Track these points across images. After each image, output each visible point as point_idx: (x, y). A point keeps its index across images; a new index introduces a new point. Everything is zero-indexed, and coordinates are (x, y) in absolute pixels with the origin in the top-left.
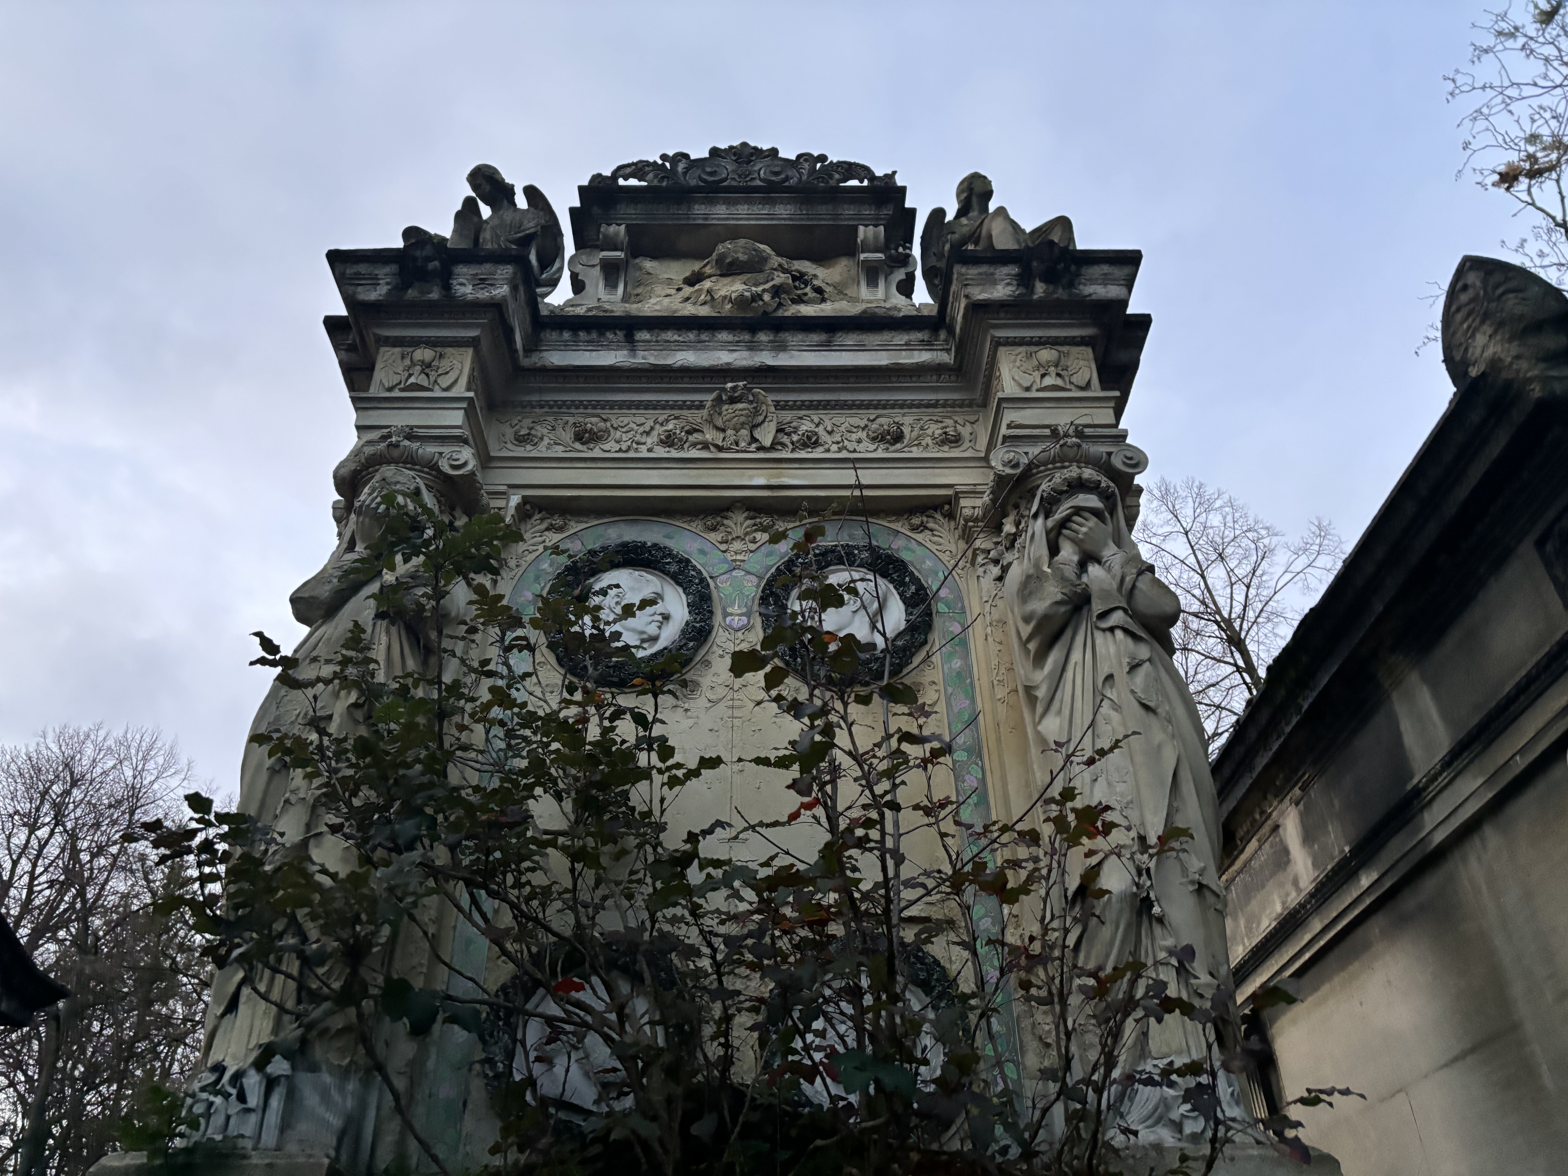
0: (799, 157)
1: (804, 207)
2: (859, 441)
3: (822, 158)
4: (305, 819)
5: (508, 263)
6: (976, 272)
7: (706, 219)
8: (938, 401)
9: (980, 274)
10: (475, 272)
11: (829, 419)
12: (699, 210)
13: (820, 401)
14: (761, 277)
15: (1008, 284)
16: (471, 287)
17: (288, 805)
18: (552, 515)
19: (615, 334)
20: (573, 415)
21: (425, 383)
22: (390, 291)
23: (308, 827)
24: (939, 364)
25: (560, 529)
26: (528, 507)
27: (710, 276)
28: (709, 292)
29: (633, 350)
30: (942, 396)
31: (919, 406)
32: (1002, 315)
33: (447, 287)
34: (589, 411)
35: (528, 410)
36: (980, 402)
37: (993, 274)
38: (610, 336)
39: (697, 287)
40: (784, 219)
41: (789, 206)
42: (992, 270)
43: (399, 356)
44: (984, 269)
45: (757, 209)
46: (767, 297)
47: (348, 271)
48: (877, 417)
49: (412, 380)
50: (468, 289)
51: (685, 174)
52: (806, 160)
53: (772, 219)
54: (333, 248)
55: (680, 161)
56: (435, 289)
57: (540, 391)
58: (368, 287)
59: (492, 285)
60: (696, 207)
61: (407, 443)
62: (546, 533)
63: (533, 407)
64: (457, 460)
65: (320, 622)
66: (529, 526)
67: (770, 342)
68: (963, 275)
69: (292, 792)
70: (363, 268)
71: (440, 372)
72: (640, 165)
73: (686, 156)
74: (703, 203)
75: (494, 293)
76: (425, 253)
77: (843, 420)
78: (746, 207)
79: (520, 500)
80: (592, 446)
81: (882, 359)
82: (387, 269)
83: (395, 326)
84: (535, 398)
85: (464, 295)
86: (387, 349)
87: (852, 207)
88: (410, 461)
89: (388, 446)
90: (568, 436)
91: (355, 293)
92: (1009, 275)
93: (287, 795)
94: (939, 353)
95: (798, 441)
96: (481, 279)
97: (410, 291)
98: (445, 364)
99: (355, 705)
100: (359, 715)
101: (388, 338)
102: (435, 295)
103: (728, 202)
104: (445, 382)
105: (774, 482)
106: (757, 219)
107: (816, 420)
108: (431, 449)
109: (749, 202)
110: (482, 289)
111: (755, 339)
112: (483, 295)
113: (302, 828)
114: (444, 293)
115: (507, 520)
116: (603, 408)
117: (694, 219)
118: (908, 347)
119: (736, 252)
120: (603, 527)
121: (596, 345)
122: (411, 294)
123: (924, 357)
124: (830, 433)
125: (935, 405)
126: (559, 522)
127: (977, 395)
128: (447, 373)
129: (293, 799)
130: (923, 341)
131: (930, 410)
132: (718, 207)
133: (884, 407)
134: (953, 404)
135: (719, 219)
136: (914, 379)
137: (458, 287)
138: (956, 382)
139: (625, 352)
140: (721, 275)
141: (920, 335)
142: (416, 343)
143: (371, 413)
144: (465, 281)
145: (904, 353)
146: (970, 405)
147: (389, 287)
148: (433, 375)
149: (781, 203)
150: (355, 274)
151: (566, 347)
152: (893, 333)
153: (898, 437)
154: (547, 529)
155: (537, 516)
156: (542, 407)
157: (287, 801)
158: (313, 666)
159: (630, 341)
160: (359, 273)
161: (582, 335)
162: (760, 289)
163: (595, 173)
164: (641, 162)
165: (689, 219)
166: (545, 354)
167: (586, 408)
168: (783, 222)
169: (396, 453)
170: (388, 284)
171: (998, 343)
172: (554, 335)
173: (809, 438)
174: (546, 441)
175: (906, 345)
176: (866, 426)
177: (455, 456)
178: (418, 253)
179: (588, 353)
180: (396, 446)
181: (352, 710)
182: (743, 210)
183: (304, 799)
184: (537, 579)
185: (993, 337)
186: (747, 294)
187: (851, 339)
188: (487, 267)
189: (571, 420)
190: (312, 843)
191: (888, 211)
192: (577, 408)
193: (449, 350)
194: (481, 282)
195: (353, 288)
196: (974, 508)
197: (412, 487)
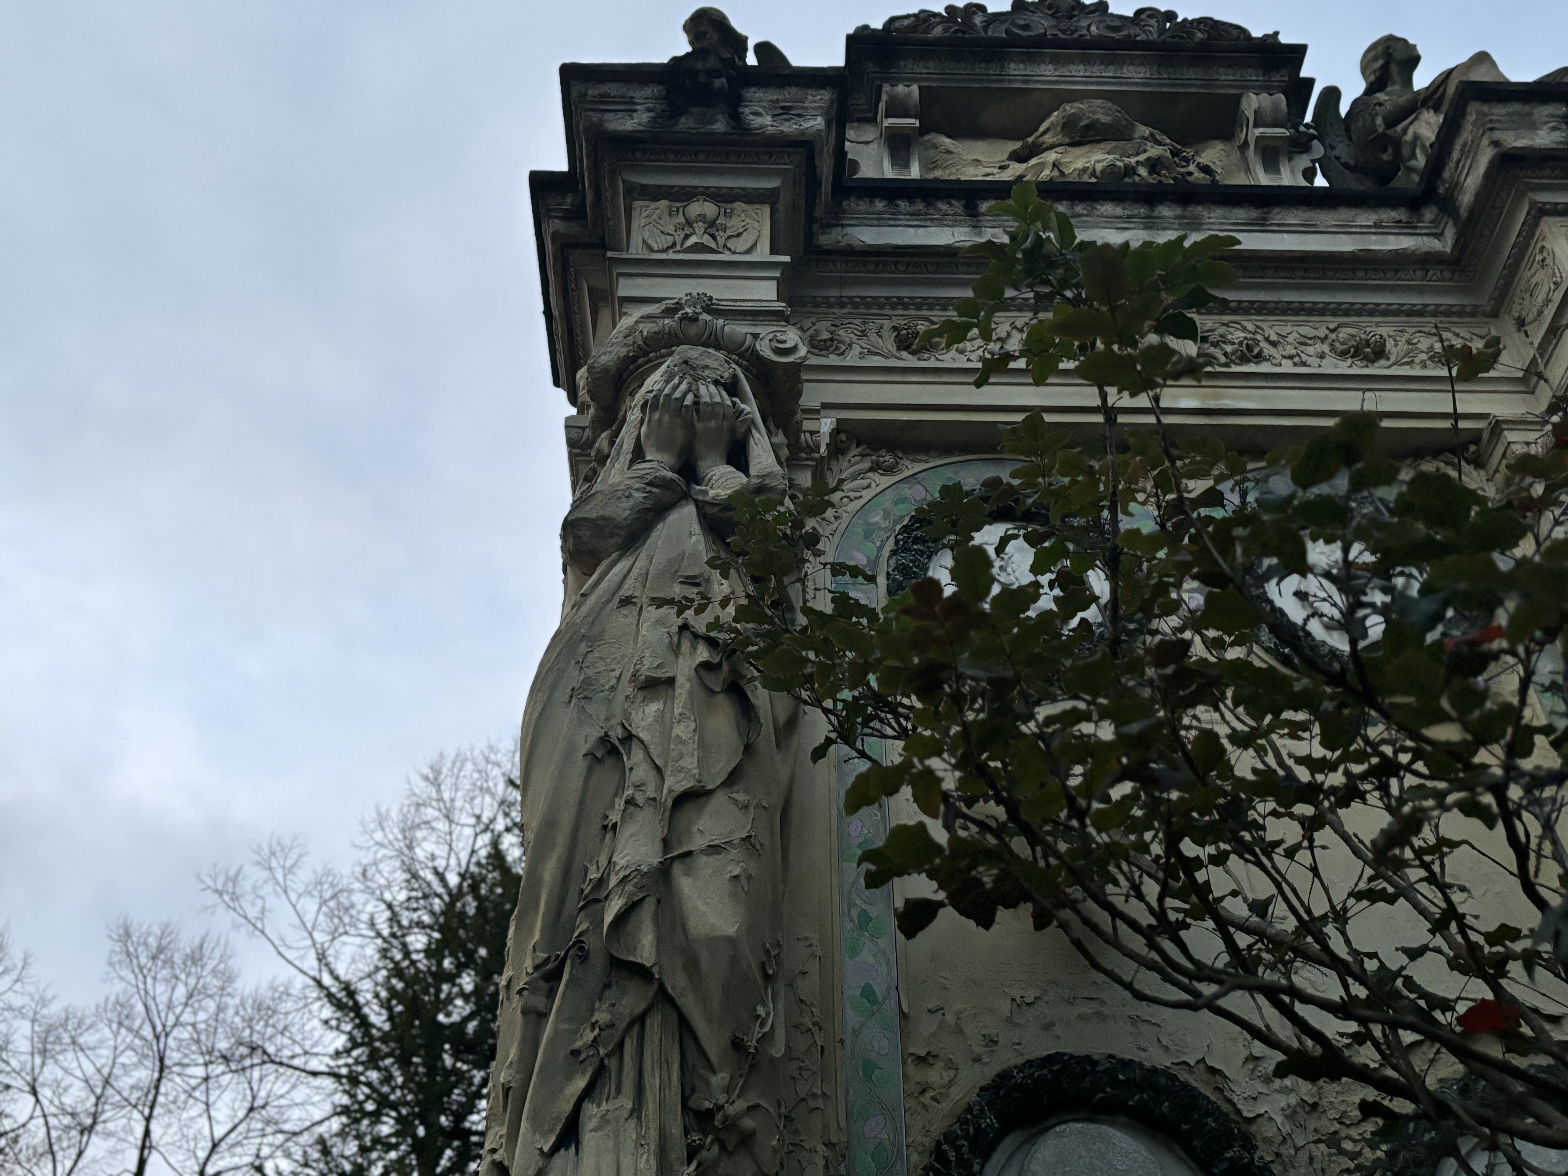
0: (1139, 12)
1: (1162, 69)
2: (1322, 356)
3: (1171, 15)
4: (660, 832)
5: (823, 87)
6: (1504, 111)
7: (1027, 82)
8: (1426, 306)
9: (1508, 114)
10: (775, 97)
11: (1272, 328)
12: (1015, 69)
13: (1252, 302)
14: (1129, 146)
15: (1554, 129)
16: (769, 118)
17: (631, 809)
18: (876, 450)
19: (951, 204)
20: (890, 317)
21: (713, 245)
22: (653, 121)
23: (666, 844)
24: (1428, 253)
25: (890, 470)
26: (843, 437)
27: (1051, 147)
28: (1055, 165)
29: (976, 227)
30: (1430, 300)
31: (1396, 313)
32: (1547, 172)
33: (735, 116)
34: (912, 312)
35: (822, 309)
36: (1488, 309)
37: (1530, 115)
38: (943, 206)
39: (1033, 161)
40: (1137, 84)
41: (1141, 69)
42: (1527, 108)
43: (666, 212)
44: (1515, 107)
45: (1096, 70)
46: (1143, 172)
47: (590, 92)
48: (1339, 326)
49: (693, 240)
50: (768, 120)
51: (985, 28)
52: (1150, 16)
53: (1121, 84)
54: (568, 60)
55: (975, 13)
56: (720, 117)
57: (843, 283)
58: (619, 115)
59: (799, 116)
60: (1012, 66)
61: (705, 317)
62: (870, 474)
63: (831, 306)
64: (784, 342)
65: (615, 555)
66: (846, 464)
67: (1176, 218)
68: (1486, 115)
69: (637, 787)
70: (613, 89)
71: (729, 233)
72: (922, 16)
73: (982, 8)
74: (1023, 62)
75: (806, 125)
76: (709, 65)
77: (1289, 328)
78: (1082, 67)
79: (834, 426)
80: (926, 356)
81: (1344, 244)
82: (648, 91)
83: (657, 170)
84: (833, 293)
85: (762, 127)
86: (646, 203)
87: (1230, 71)
88: (714, 341)
89: (681, 320)
90: (889, 343)
91: (601, 121)
92: (1553, 116)
93: (629, 792)
94: (1426, 239)
95: (1234, 352)
96: (783, 108)
97: (683, 120)
98: (734, 224)
99: (706, 666)
100: (716, 682)
101: (646, 187)
102: (720, 126)
103: (1056, 61)
104: (741, 244)
105: (1212, 404)
106: (1097, 83)
107: (1250, 326)
108: (740, 329)
109: (1086, 61)
110: (787, 120)
111: (1156, 214)
112: (789, 128)
113: (659, 846)
114: (733, 123)
115: (822, 450)
116: (931, 309)
117: (1010, 81)
118: (1379, 228)
119: (1093, 112)
120: (952, 468)
121: (923, 219)
122: (685, 123)
123: (1405, 243)
124: (1274, 344)
125: (1421, 312)
126: (888, 459)
127: (1484, 301)
128: (739, 235)
129: (640, 799)
130: (1400, 221)
131: (1417, 319)
132: (1043, 67)
133: (1347, 313)
134: (1449, 312)
135: (1046, 82)
136: (1389, 275)
137: (751, 117)
138: (1451, 280)
139: (967, 229)
140: (1072, 145)
141: (1394, 214)
142: (687, 195)
143: (639, 281)
144: (760, 110)
145: (1373, 237)
146: (1473, 314)
147: (651, 114)
148: (721, 237)
149: (1131, 64)
150: (601, 95)
151: (879, 221)
152: (1354, 212)
153: (1379, 353)
154: (871, 469)
155: (854, 451)
156: (842, 306)
157: (630, 802)
158: (625, 611)
159: (972, 214)
160: (606, 95)
161: (903, 205)
162: (1133, 160)
163: (860, 24)
164: (923, 11)
165: (1003, 81)
166: (848, 230)
167: (906, 308)
168: (1135, 88)
169: (693, 330)
170: (649, 110)
171: (1541, 212)
172: (863, 206)
173: (1249, 348)
174: (856, 349)
175: (1376, 225)
176: (1326, 337)
177: (780, 336)
178: (699, 66)
179: (912, 230)
180: (694, 319)
181: (703, 673)
182: (1078, 71)
183: (654, 799)
184: (868, 535)
185: (1533, 204)
186: (1119, 163)
187: (1294, 217)
188: (793, 91)
189: (887, 324)
190: (677, 869)
191: (1280, 77)
192: (894, 307)
193: (739, 206)
194: (785, 111)
195: (598, 115)
196: (1528, 444)
197: (726, 375)
